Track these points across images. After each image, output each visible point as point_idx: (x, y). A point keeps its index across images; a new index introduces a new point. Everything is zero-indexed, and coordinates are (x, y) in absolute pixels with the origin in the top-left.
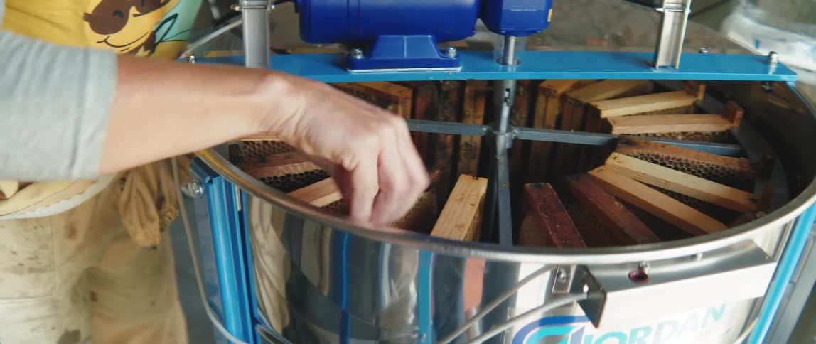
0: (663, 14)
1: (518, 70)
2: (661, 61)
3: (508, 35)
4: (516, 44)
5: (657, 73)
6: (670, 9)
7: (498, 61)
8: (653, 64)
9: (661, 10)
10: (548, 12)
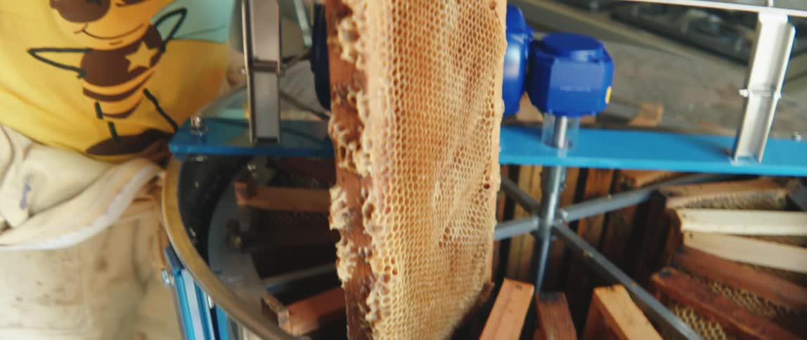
0: (746, 100)
1: (569, 155)
2: (742, 150)
3: (558, 115)
4: (569, 126)
5: (737, 165)
6: (755, 92)
7: (547, 143)
8: (731, 153)
9: (744, 93)
10: (605, 92)
